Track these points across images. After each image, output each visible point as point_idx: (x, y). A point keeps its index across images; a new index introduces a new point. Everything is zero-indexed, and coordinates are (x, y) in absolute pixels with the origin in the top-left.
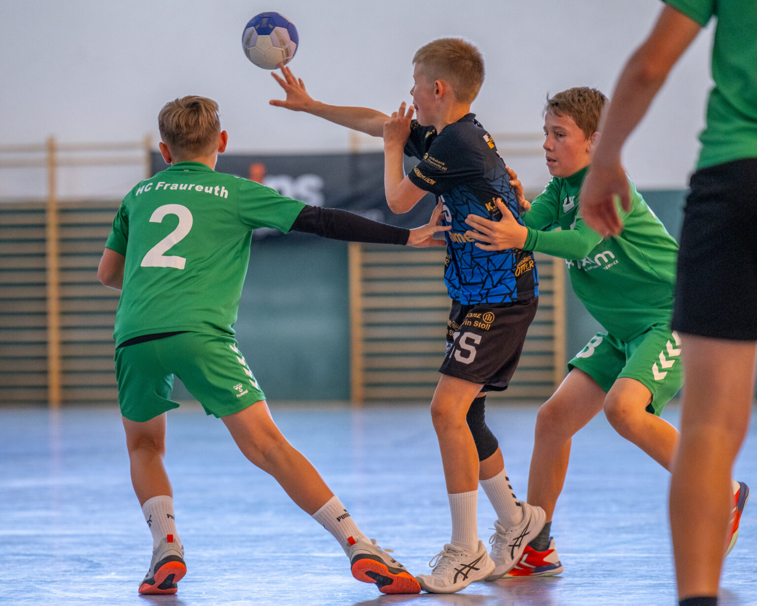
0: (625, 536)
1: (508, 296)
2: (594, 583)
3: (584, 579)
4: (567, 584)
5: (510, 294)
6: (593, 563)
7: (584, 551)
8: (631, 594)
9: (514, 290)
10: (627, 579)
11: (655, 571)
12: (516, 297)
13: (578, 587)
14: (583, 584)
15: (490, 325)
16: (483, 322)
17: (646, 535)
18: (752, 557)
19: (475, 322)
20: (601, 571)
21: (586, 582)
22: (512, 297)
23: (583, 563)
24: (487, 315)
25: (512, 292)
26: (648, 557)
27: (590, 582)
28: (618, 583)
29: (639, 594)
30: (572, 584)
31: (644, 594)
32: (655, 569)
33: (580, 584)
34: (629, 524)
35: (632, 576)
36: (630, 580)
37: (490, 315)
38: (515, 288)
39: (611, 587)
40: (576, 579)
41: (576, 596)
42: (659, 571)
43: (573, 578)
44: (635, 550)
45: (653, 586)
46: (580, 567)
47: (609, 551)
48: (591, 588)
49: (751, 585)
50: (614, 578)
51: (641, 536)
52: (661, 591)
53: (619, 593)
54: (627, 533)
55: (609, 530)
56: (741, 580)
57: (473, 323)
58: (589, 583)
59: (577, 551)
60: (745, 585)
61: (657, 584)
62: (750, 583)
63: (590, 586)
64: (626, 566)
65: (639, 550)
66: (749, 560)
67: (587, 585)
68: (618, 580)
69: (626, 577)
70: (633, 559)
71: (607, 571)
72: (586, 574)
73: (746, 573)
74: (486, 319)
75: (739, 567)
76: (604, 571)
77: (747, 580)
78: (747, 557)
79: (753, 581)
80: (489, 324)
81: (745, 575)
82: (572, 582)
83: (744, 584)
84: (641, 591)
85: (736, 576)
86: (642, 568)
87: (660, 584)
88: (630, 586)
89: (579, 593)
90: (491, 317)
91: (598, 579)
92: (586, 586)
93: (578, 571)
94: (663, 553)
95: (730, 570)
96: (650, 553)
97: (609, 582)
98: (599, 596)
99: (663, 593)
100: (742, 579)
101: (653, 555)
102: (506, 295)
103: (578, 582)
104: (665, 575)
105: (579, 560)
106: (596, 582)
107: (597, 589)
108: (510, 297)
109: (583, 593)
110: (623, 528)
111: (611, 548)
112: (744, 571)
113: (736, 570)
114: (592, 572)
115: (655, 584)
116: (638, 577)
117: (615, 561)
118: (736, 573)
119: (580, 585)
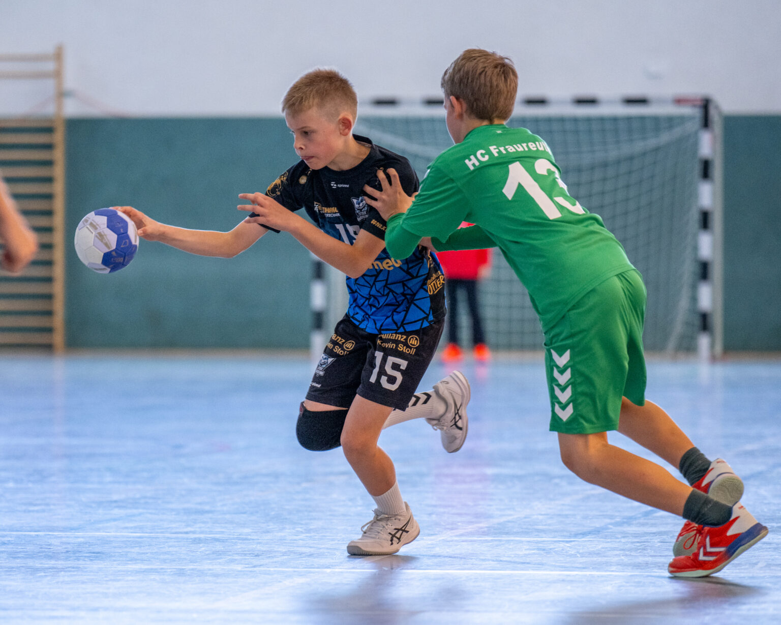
0: (117, 512)
1: (425, 320)
2: (79, 568)
3: (69, 562)
4: (50, 568)
5: (426, 318)
6: (80, 544)
7: (72, 529)
8: (119, 580)
9: (430, 312)
10: (115, 563)
11: (147, 553)
12: (432, 319)
13: (61, 571)
14: (66, 568)
15: (415, 350)
16: (408, 346)
17: (141, 511)
18: (255, 537)
19: (399, 346)
20: (87, 553)
21: (70, 566)
22: (429, 320)
23: (69, 543)
24: (412, 339)
25: (428, 315)
26: (140, 537)
27: (75, 566)
28: (105, 567)
29: (127, 581)
30: (55, 568)
31: (133, 580)
32: (148, 551)
33: (64, 568)
34: (123, 496)
35: (121, 559)
36: (119, 564)
37: (415, 338)
38: (430, 310)
39: (98, 573)
40: (60, 562)
41: (57, 582)
42: (152, 553)
43: (56, 561)
44: (126, 528)
45: (144, 572)
46: (66, 548)
47: (98, 530)
48: (75, 573)
49: (251, 571)
50: (102, 562)
51: (135, 511)
52: (152, 577)
53: (105, 579)
54: (119, 507)
55: (100, 504)
56: (240, 565)
57: (397, 346)
58: (73, 568)
59: (65, 529)
60: (244, 571)
61: (148, 569)
62: (250, 569)
63: (74, 571)
64: (115, 547)
65: (131, 528)
66: (251, 541)
67: (70, 569)
68: (106, 564)
69: (115, 561)
70: (125, 539)
71: (94, 553)
72: (70, 557)
73: (247, 557)
74: (411, 342)
75: (240, 550)
76: (90, 553)
77: (247, 566)
78: (249, 537)
79: (254, 567)
80: (414, 348)
81: (246, 559)
82: (55, 566)
83: (243, 569)
84: (130, 578)
85: (236, 560)
86: (133, 550)
87: (152, 569)
88: (119, 571)
89: (61, 579)
90: (416, 341)
91: (84, 563)
92: (70, 571)
93: (62, 552)
94: (157, 533)
95: (230, 553)
96: (143, 533)
97: (96, 565)
98: (83, 583)
99: (154, 580)
100: (242, 564)
101: (147, 535)
102: (423, 319)
103: (60, 566)
104: (157, 559)
105: (64, 540)
106: (81, 566)
107: (82, 575)
108: (427, 321)
109: (66, 579)
110: (116, 501)
111: (100, 525)
112: (245, 555)
113: (237, 554)
114: (77, 555)
115: (146, 569)
116: (128, 561)
117: (105, 541)
118: (236, 557)
119: (63, 570)
